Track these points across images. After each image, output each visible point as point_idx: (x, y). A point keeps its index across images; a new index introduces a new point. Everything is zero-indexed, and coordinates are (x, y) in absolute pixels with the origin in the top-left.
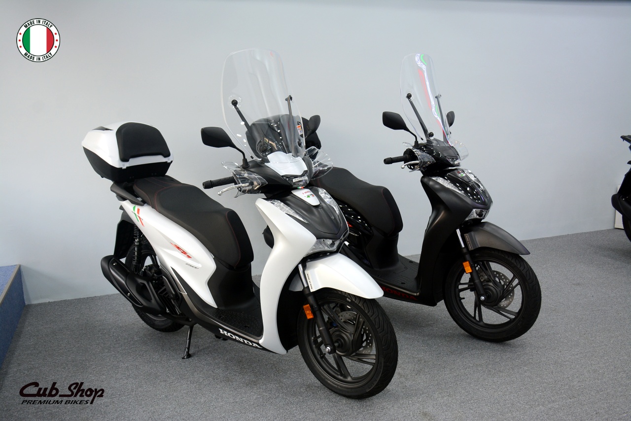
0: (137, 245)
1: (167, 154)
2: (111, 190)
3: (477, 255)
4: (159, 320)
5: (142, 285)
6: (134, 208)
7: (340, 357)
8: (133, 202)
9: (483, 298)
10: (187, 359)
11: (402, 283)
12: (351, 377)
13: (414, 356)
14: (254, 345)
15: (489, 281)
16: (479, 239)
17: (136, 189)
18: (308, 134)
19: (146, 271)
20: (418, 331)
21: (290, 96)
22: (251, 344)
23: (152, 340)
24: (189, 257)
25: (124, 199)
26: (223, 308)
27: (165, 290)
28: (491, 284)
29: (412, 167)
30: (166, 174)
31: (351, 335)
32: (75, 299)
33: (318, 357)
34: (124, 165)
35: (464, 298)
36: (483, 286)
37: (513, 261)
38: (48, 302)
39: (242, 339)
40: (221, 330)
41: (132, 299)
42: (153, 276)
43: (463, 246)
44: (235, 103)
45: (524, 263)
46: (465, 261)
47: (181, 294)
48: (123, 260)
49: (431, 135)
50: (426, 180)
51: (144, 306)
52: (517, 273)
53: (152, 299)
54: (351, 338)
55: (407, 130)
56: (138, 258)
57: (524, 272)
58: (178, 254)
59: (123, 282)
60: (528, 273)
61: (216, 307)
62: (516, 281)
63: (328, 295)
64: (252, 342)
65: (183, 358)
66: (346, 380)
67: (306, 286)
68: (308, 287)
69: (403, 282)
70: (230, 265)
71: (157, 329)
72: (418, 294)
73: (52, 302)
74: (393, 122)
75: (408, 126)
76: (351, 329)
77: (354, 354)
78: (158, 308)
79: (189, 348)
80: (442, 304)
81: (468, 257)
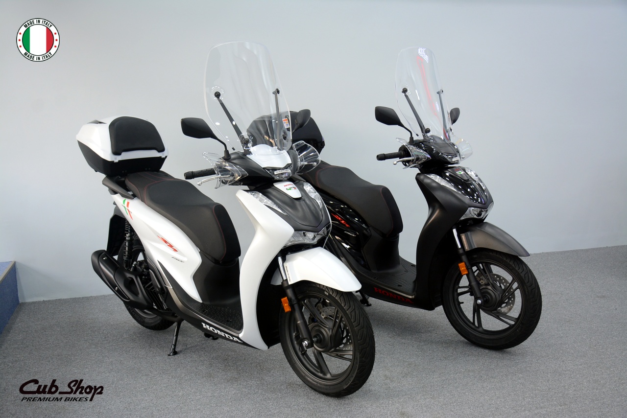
0: (128, 240)
1: (161, 149)
2: (103, 184)
3: (475, 256)
4: (149, 316)
5: (130, 279)
6: (124, 201)
7: (320, 353)
8: (123, 196)
9: (479, 301)
10: (173, 356)
11: (399, 286)
12: (331, 374)
13: (405, 360)
14: (235, 339)
15: (488, 284)
16: (477, 240)
17: (129, 183)
18: (296, 127)
19: (137, 266)
20: (415, 336)
21: (277, 89)
22: (231, 338)
23: (141, 338)
24: (175, 250)
25: (115, 193)
26: (208, 303)
27: (152, 284)
28: (490, 287)
29: (407, 164)
30: (160, 170)
31: (329, 329)
32: (70, 299)
33: (300, 353)
34: (116, 159)
35: (463, 303)
36: (480, 290)
37: (511, 263)
38: (42, 300)
39: (223, 333)
40: (204, 324)
41: (119, 293)
42: (143, 271)
43: (459, 246)
44: (218, 95)
45: (524, 266)
46: (461, 261)
47: (167, 288)
48: (116, 257)
49: (428, 131)
50: (422, 177)
51: (131, 301)
52: (517, 277)
53: (139, 294)
54: (330, 333)
55: (402, 125)
56: (128, 253)
57: (522, 275)
58: (165, 247)
59: (112, 276)
60: (526, 275)
61: (201, 301)
62: (515, 285)
63: (306, 288)
64: (232, 336)
65: (169, 355)
66: (326, 377)
67: (285, 278)
68: (287, 280)
69: (400, 284)
70: (215, 259)
71: (147, 327)
72: (413, 297)
73: (46, 301)
74: (386, 117)
75: (403, 121)
76: (330, 324)
77: (333, 350)
78: (145, 303)
79: (175, 345)
80: (440, 309)
81: (464, 258)
